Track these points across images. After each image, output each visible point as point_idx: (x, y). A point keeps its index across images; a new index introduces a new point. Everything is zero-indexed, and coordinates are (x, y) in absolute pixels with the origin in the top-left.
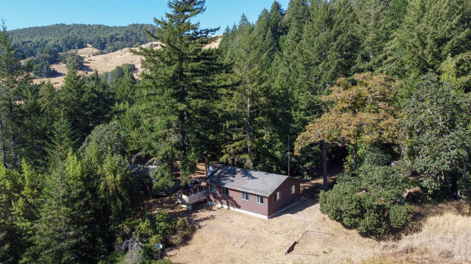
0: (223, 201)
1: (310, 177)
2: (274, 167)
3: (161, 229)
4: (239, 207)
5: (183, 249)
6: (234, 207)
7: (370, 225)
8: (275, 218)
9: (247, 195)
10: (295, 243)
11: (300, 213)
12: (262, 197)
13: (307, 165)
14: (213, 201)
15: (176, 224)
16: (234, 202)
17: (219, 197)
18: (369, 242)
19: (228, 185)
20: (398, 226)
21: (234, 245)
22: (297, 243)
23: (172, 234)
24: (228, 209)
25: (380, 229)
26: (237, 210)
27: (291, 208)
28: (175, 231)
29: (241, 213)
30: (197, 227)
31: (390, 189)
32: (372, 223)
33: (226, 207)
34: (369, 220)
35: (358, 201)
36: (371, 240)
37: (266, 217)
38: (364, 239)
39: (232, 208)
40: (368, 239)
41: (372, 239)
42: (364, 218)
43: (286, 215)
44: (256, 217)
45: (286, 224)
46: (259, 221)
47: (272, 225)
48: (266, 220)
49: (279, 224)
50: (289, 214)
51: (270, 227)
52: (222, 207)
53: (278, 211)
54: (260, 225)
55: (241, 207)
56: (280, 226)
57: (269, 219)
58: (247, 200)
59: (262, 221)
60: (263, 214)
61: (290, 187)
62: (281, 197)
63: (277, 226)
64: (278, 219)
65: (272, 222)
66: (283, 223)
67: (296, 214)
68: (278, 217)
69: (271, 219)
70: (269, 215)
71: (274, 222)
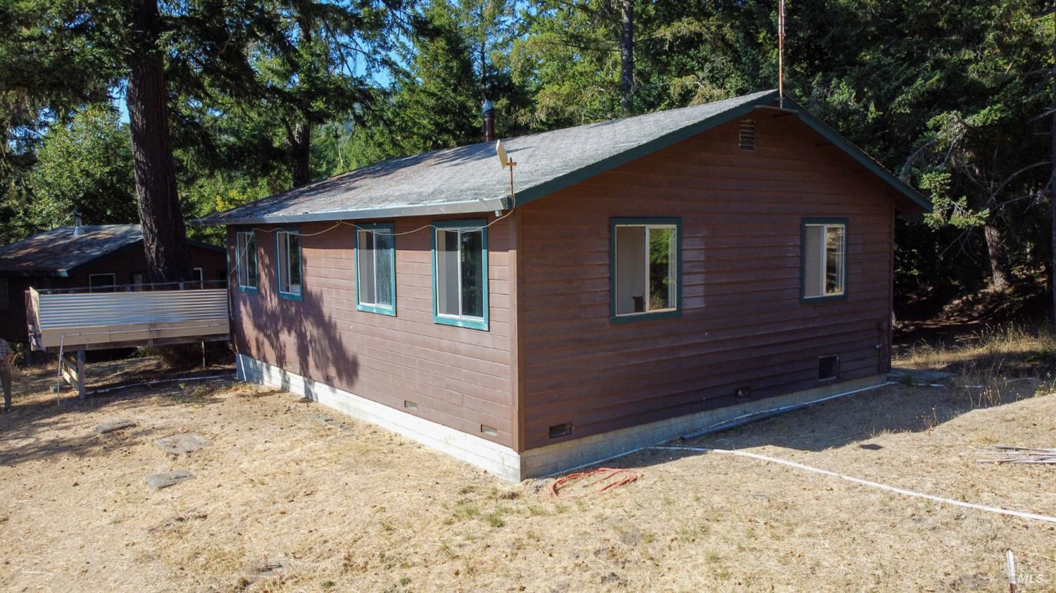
0: (284, 337)
4: (349, 374)
6: (329, 382)
8: (605, 472)
17: (271, 314)
19: (298, 207)
24: (308, 399)
26: (329, 397)
29: (347, 425)
33: (297, 384)
37: (504, 462)
39: (320, 389)
43: (733, 458)
44: (433, 456)
45: (698, 553)
46: (417, 495)
47: (518, 546)
48: (507, 489)
49: (592, 545)
50: (770, 448)
51: (471, 571)
52: (284, 389)
53: (666, 423)
54: (375, 541)
55: (362, 374)
56: (605, 566)
57: (539, 482)
58: (388, 308)
59: (443, 496)
60: (483, 430)
61: (803, 230)
62: (700, 290)
63: (568, 562)
64: (622, 490)
65: (534, 512)
66: (655, 528)
67: (850, 450)
68: (638, 472)
69: (552, 481)
70: (527, 441)
71: (561, 510)
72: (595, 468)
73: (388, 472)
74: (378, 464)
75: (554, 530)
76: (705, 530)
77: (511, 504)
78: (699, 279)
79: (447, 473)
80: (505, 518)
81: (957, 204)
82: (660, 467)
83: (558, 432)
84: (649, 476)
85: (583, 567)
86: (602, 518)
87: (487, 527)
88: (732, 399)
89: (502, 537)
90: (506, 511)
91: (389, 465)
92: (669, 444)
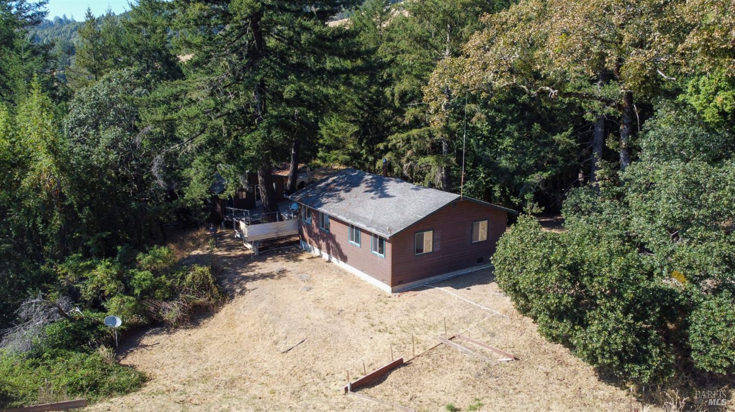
0: (321, 242)
1: (540, 206)
2: (496, 188)
3: (140, 286)
4: (344, 259)
5: (181, 335)
6: (337, 258)
7: (602, 348)
8: (410, 292)
9: (356, 232)
10: (399, 364)
11: (476, 289)
12: (382, 240)
13: (536, 178)
14: (308, 242)
15: (183, 278)
16: (337, 245)
17: (316, 234)
18: (611, 399)
19: (329, 207)
20: (715, 367)
21: (276, 344)
22: (405, 365)
23: (166, 300)
24: (329, 261)
25: (637, 368)
26: (341, 264)
27: (471, 273)
28: (173, 294)
29: (346, 273)
30: (238, 290)
31: (703, 239)
32: (606, 342)
33: (326, 256)
34: (599, 332)
35: (570, 268)
36: (622, 394)
37: (388, 289)
38: (603, 385)
39: (334, 259)
40: (612, 388)
41: (625, 392)
42: (585, 325)
43: (439, 290)
44: (371, 285)
45: (423, 311)
46: (369, 296)
47: (390, 308)
48: (388, 295)
49: (405, 309)
50: (450, 288)
51: (381, 313)
52: (320, 256)
53: (429, 279)
54: (362, 306)
55: (348, 260)
56: (406, 313)
57: (396, 294)
58: (358, 245)
59: (374, 296)
60: (383, 281)
61: (472, 224)
62: (439, 246)
63: (399, 312)
64: (413, 297)
65: (394, 301)
66: (417, 306)
67: (465, 290)
68: (418, 292)
69: (399, 294)
70: (393, 285)
71: (400, 301)
72: (408, 291)
73: (360, 289)
74: (357, 287)
75: (398, 305)
76: (426, 307)
77: (389, 299)
78: (439, 243)
79: (374, 290)
80: (388, 302)
81: (535, 205)
82: (423, 291)
83: (400, 283)
84: (421, 294)
85: (402, 313)
86: (407, 303)
87: (384, 304)
88: (449, 271)
89: (387, 306)
90: (388, 301)
91: (360, 287)
92: (428, 285)
